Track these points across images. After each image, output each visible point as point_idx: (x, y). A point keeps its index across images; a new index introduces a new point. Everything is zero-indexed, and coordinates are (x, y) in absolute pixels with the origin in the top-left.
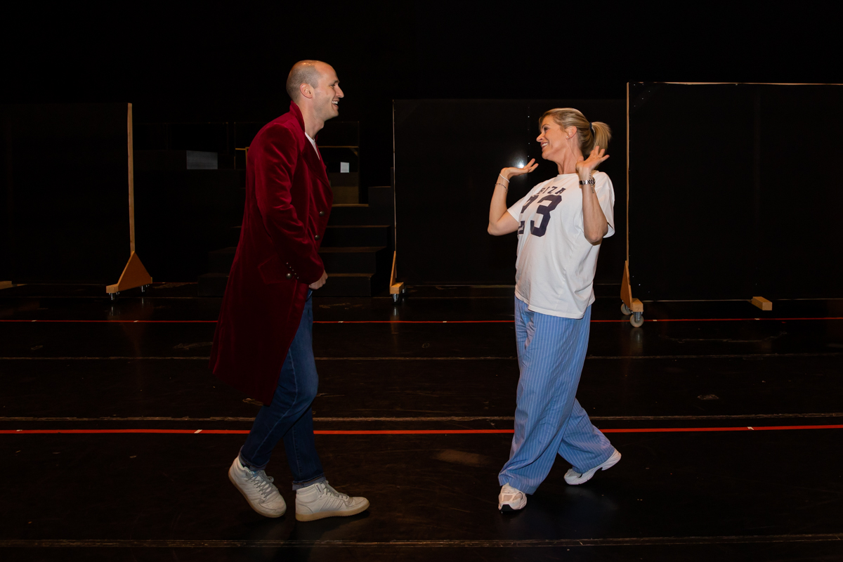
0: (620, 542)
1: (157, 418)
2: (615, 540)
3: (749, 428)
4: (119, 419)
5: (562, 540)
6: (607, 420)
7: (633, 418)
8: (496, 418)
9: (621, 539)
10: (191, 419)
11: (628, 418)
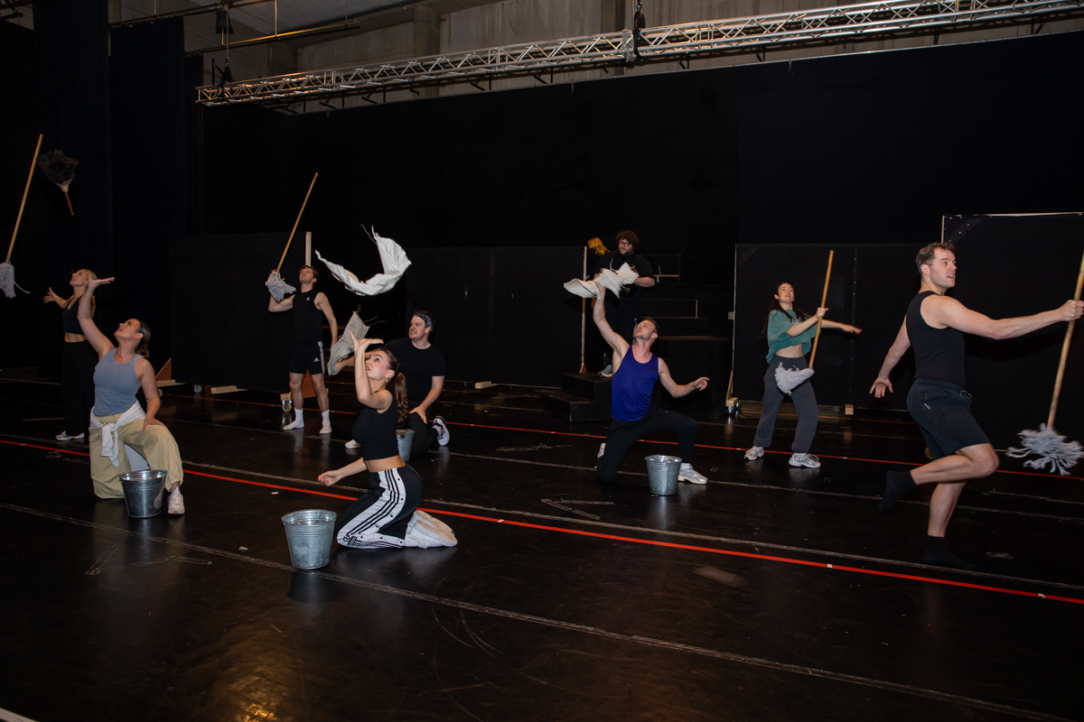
0: (850, 679)
1: (472, 506)
2: (846, 676)
3: (1040, 595)
4: (444, 503)
5: (792, 666)
6: (875, 562)
7: (905, 563)
8: (762, 544)
9: (852, 677)
10: (497, 510)
11: (899, 562)
